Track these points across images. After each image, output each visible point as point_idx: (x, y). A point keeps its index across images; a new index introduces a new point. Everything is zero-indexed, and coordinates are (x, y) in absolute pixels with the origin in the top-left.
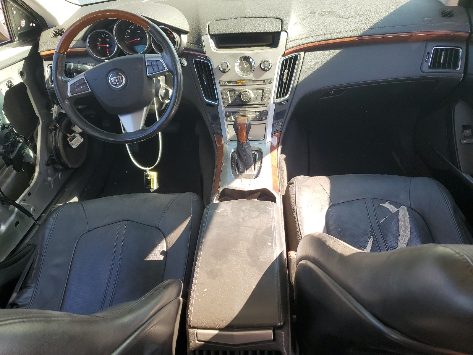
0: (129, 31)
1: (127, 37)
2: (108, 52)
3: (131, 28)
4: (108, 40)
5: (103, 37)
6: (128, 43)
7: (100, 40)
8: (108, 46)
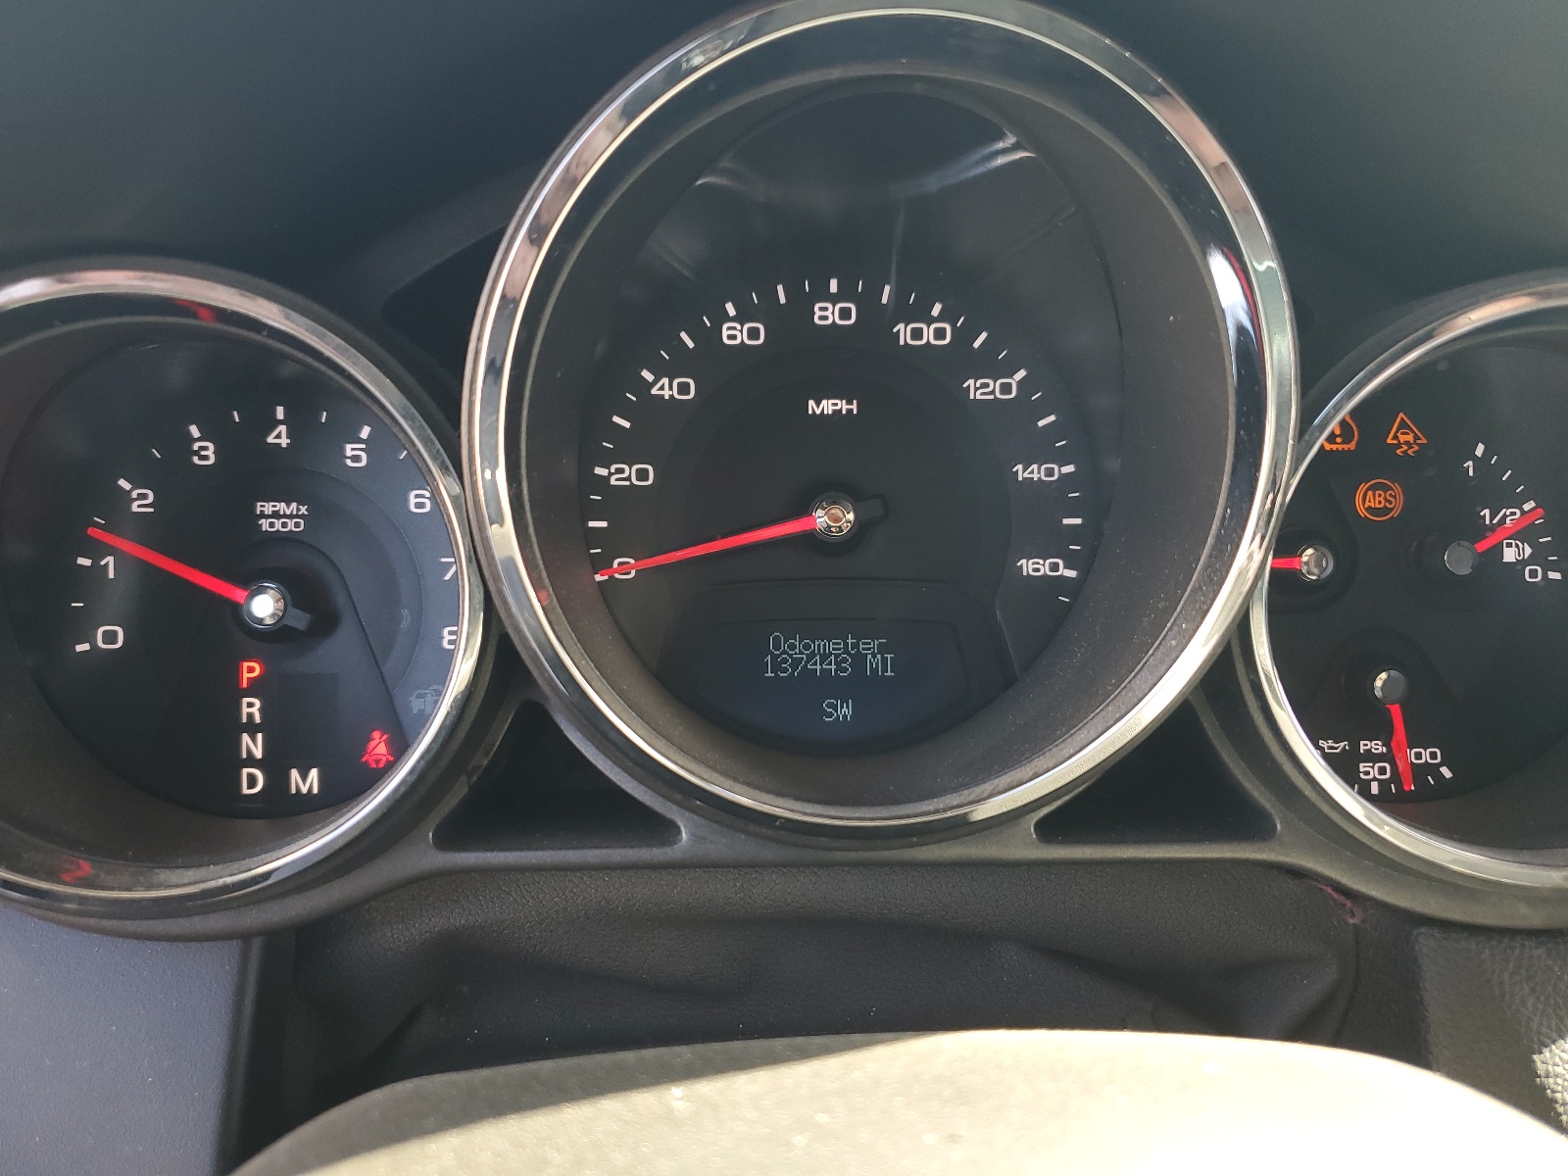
0: (666, 389)
1: (623, 475)
2: (252, 708)
3: (709, 338)
4: (280, 516)
5: (208, 454)
6: (625, 568)
7: (142, 501)
8: (264, 606)
